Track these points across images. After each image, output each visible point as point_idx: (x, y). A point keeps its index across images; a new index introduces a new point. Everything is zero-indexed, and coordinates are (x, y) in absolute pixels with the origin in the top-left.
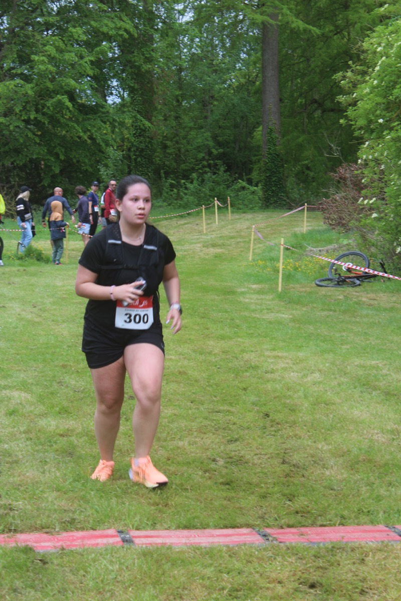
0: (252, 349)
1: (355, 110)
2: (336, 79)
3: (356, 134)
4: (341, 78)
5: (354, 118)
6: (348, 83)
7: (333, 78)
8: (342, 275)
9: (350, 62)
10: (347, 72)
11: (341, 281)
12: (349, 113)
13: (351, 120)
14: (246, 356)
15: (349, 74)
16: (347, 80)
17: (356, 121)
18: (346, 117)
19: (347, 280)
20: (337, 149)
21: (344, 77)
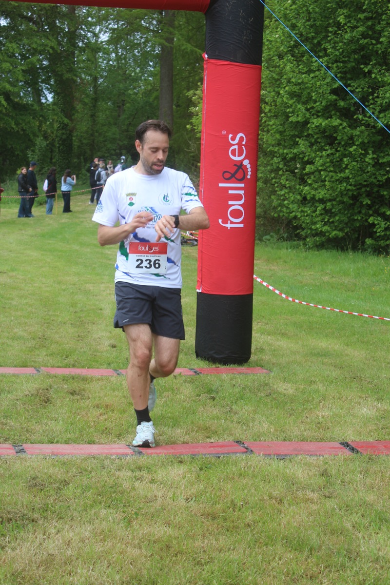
0: (94, 282)
1: (198, 119)
2: (188, 96)
3: (198, 135)
4: (191, 95)
5: (198, 125)
6: (198, 98)
7: (187, 94)
8: (185, 238)
9: (199, 84)
10: (197, 90)
11: (184, 242)
12: (193, 120)
13: (195, 126)
14: (87, 286)
15: (198, 92)
16: (197, 96)
17: (198, 127)
18: (191, 124)
19: (189, 242)
20: (194, 146)
21: (195, 95)
